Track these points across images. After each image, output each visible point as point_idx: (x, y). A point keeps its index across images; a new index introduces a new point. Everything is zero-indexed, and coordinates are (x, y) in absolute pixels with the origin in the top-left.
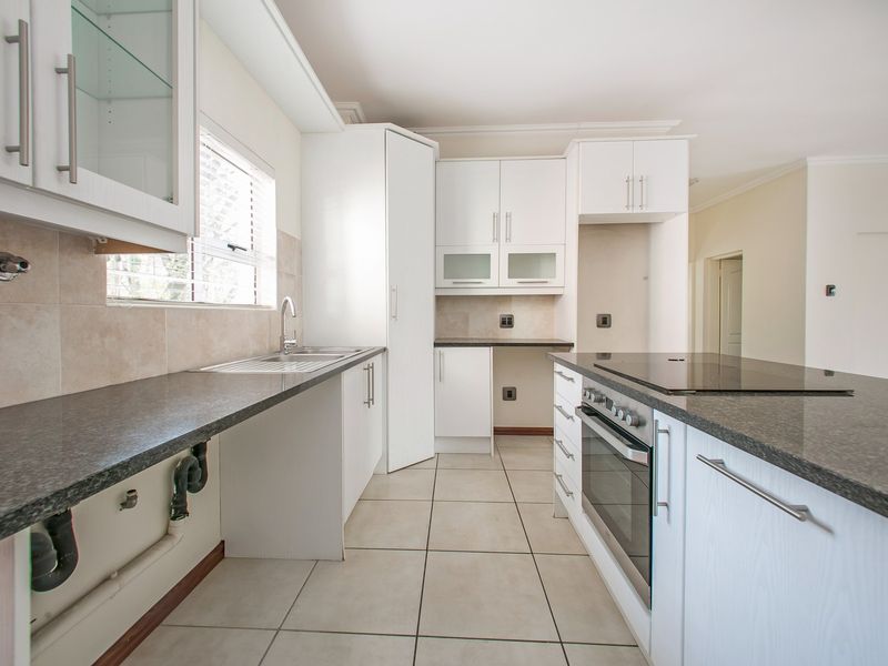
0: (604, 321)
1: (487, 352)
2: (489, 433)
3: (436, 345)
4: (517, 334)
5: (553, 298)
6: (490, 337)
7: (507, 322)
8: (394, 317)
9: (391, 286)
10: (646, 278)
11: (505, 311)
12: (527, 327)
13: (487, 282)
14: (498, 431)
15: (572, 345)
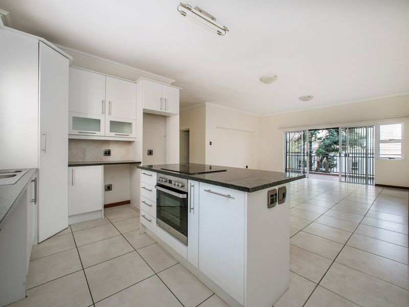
0: (150, 153)
1: (101, 168)
2: (101, 207)
3: (69, 166)
4: (112, 159)
5: (130, 143)
6: (98, 161)
7: (108, 153)
8: (44, 150)
9: (41, 132)
10: (165, 136)
11: (106, 148)
12: (117, 155)
13: (98, 133)
14: (106, 206)
15: (140, 163)
